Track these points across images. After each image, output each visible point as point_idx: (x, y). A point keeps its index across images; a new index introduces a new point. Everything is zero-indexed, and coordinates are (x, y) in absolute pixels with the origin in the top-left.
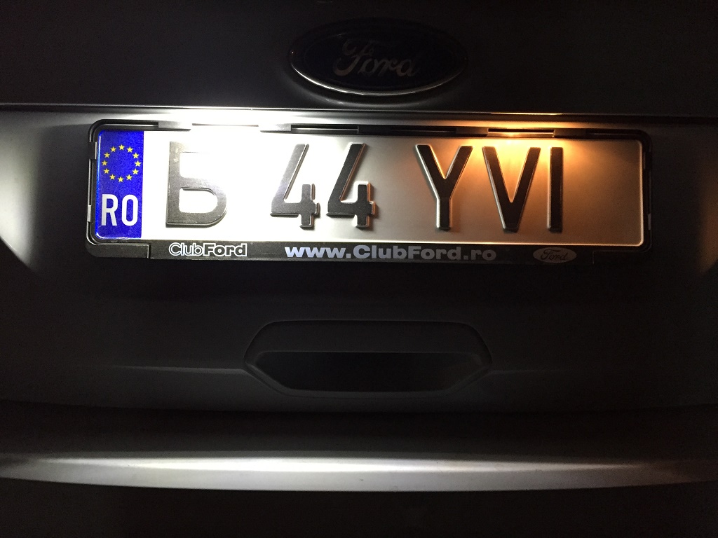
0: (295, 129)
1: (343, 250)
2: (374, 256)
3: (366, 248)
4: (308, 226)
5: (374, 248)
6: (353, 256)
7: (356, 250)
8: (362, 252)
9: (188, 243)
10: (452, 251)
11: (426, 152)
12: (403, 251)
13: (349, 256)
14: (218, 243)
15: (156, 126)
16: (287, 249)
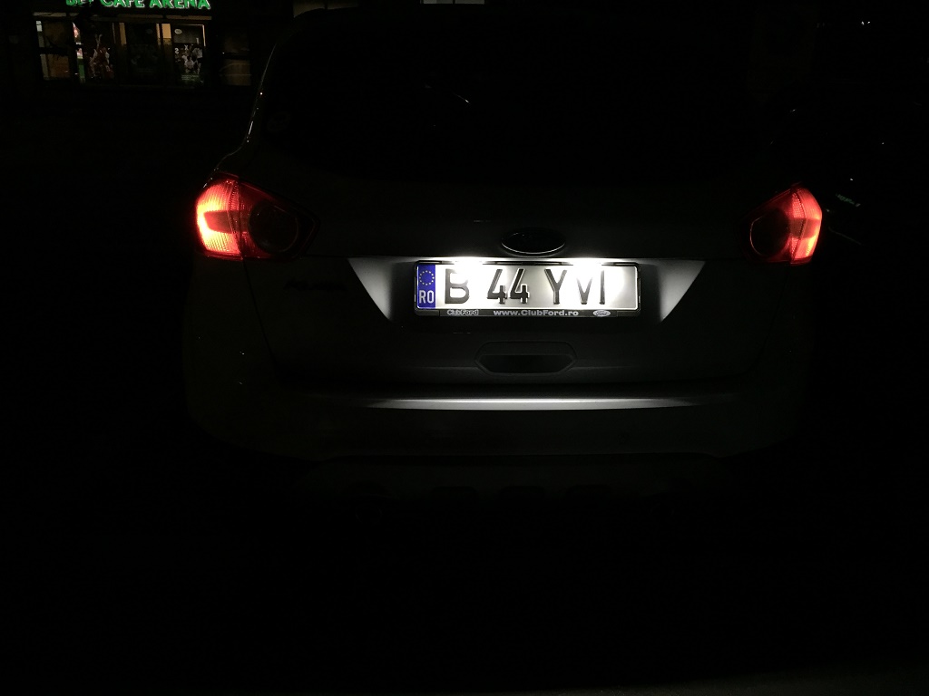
0: (496, 263)
1: (517, 312)
2: (529, 314)
3: (526, 311)
4: (501, 302)
5: (529, 311)
8: (524, 313)
9: (455, 310)
10: (560, 312)
11: (548, 272)
12: (541, 312)
13: (519, 314)
14: (467, 310)
15: (441, 263)
16: (494, 312)
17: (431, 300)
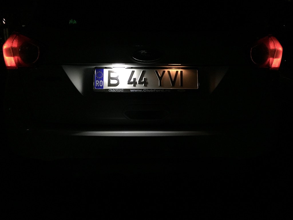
0: (132, 68)
1: (141, 90)
2: (147, 91)
3: (146, 90)
4: (134, 86)
5: (147, 90)
6: (143, 91)
7: (144, 90)
8: (145, 90)
9: (112, 89)
10: (162, 90)
11: (157, 72)
12: (153, 90)
13: (142, 91)
14: (118, 89)
15: (106, 68)
16: (131, 90)
17: (101, 85)
